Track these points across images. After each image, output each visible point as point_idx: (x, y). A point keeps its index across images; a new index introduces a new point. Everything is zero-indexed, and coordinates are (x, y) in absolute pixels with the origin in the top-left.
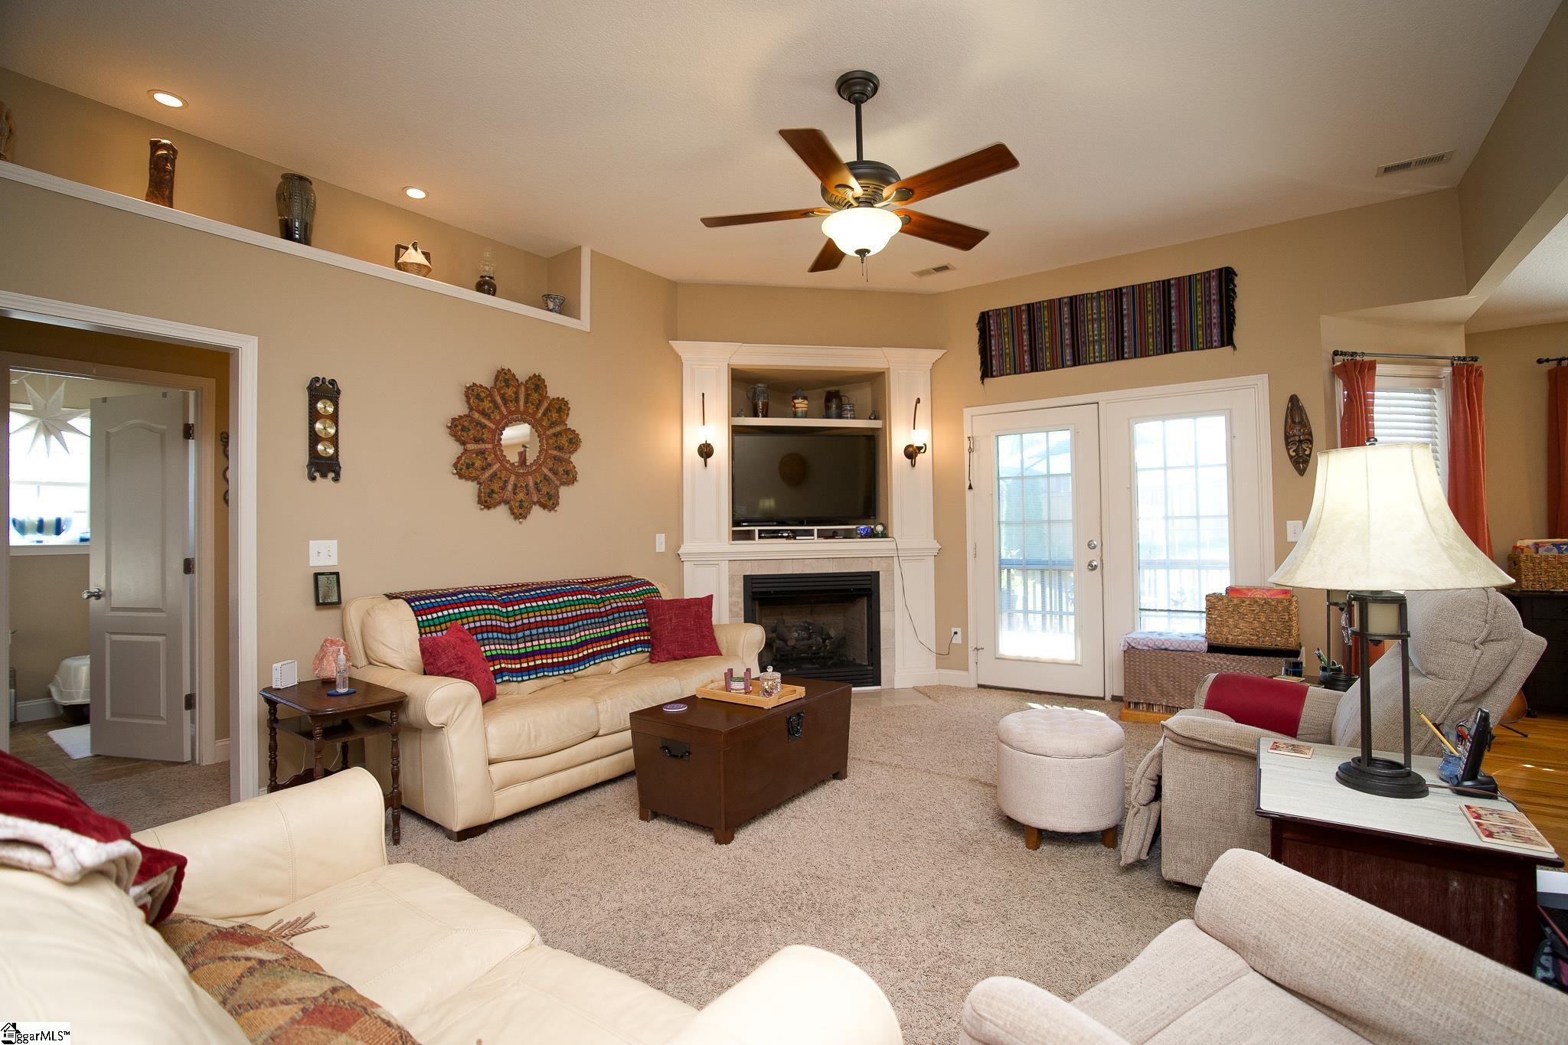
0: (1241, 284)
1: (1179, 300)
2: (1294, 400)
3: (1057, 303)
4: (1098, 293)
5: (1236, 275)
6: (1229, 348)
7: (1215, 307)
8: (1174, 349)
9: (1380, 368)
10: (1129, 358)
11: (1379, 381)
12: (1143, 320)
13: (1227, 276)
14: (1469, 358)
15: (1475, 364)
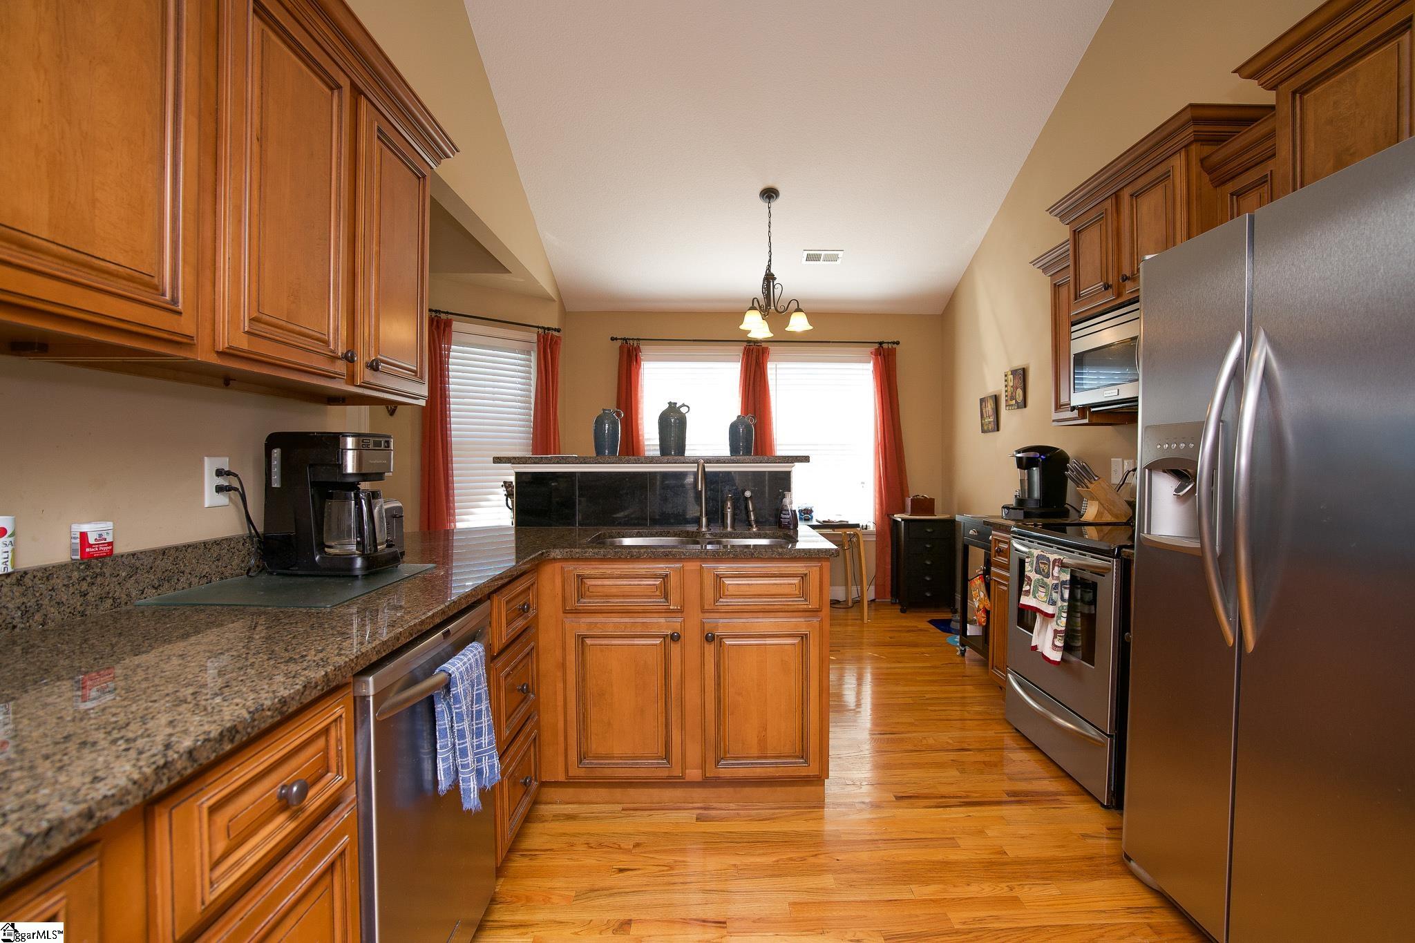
9: (456, 325)
11: (454, 336)
14: (553, 329)
15: (556, 333)
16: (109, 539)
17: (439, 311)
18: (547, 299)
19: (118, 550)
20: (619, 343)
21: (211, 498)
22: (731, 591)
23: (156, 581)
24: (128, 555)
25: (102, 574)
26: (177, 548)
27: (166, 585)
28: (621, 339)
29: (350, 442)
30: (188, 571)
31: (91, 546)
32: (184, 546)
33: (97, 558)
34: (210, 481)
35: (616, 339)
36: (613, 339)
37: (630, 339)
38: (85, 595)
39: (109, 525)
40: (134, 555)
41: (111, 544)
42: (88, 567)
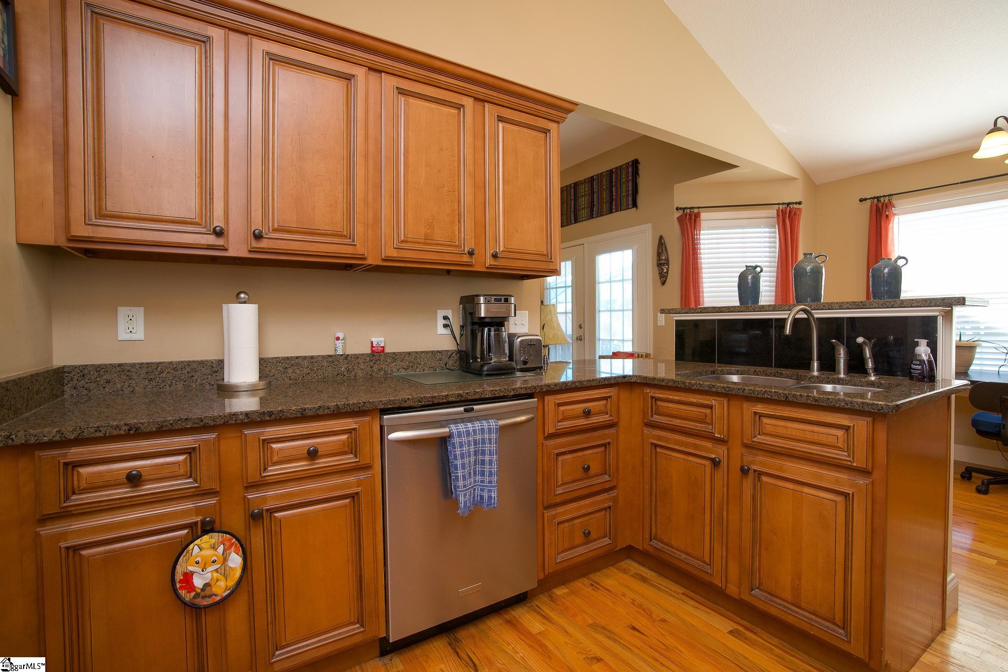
0: (641, 168)
1: (616, 182)
2: (661, 238)
3: (569, 186)
4: (585, 180)
5: (639, 163)
6: (635, 209)
7: (630, 184)
8: (614, 211)
9: (704, 215)
10: (596, 217)
11: (703, 224)
12: (602, 194)
13: (635, 163)
14: (793, 203)
15: (798, 206)
16: (382, 345)
17: (693, 208)
18: (787, 180)
19: (387, 350)
20: (869, 202)
21: (441, 330)
22: (768, 429)
23: (405, 366)
24: (391, 353)
25: (379, 360)
26: (416, 352)
27: (411, 368)
28: (870, 199)
29: (482, 299)
30: (422, 363)
31: (374, 347)
32: (421, 352)
33: (377, 352)
34: (441, 322)
35: (866, 199)
36: (861, 200)
37: (880, 197)
38: (372, 367)
39: (383, 339)
40: (394, 353)
41: (383, 347)
42: (373, 356)
